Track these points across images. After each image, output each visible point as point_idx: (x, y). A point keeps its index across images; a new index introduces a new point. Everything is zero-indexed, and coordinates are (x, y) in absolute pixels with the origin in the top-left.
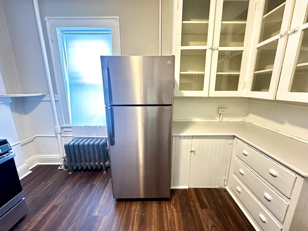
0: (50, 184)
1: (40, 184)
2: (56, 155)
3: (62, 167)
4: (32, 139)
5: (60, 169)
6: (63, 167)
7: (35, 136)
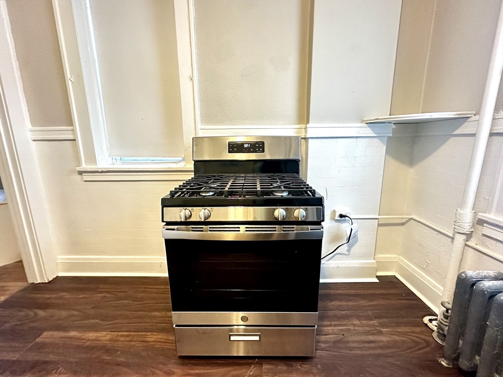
0: (384, 339)
1: (369, 318)
2: (434, 282)
3: (434, 323)
4: (404, 221)
5: (426, 325)
6: (433, 325)
7: (411, 217)
